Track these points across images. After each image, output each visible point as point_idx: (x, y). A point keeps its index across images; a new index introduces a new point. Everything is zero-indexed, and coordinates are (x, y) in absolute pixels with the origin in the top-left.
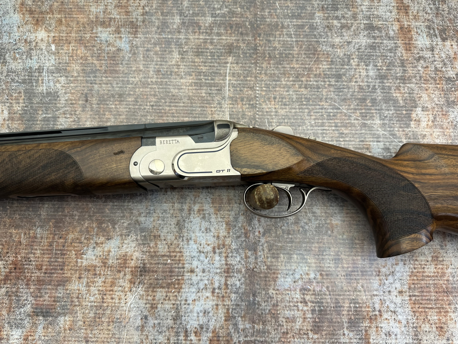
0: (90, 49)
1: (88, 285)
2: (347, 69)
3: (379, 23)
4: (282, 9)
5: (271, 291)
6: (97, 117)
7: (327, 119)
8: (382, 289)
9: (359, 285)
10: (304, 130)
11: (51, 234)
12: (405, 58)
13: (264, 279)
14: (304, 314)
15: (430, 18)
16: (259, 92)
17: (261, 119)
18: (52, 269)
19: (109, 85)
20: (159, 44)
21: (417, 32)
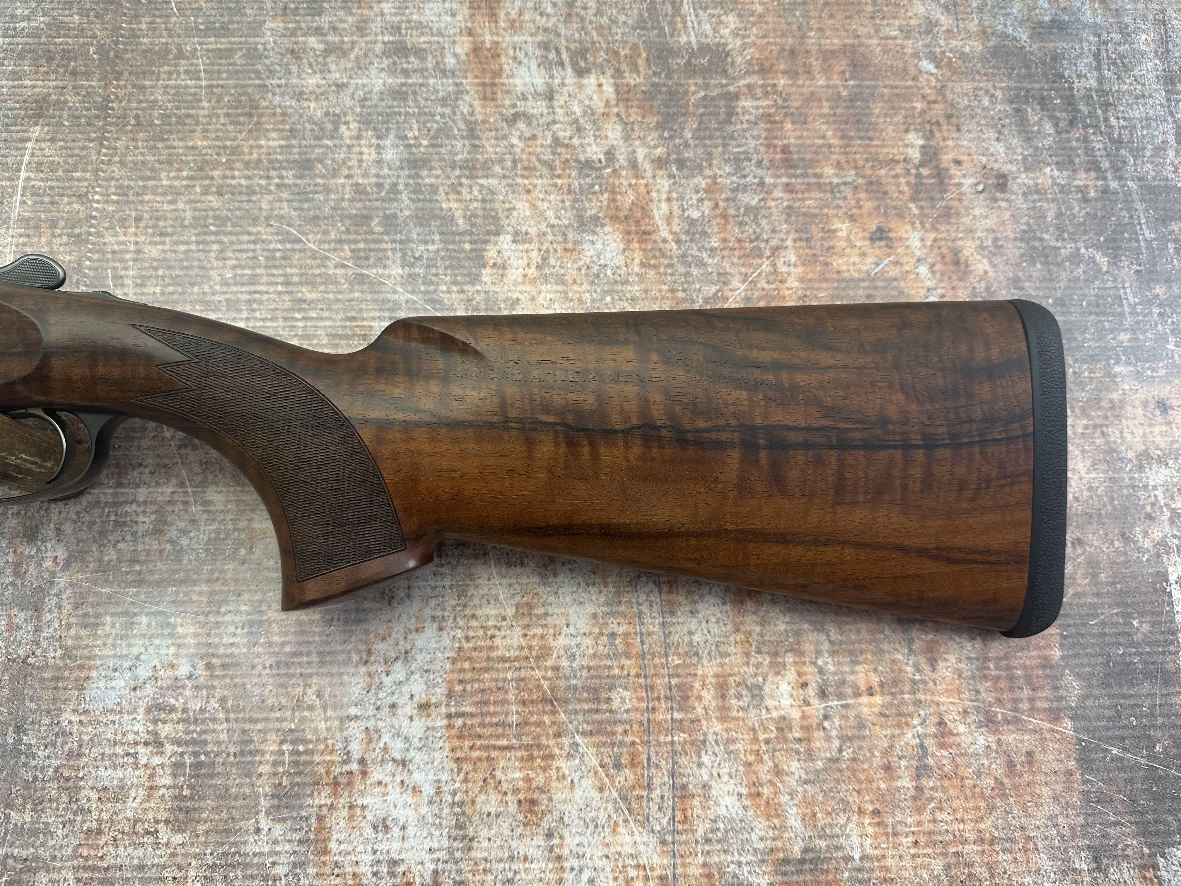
2: (328, 147)
3: (422, 39)
4: (185, 15)
5: (67, 716)
7: (267, 267)
8: (372, 701)
9: (309, 691)
10: (204, 293)
12: (480, 118)
13: (53, 684)
14: (151, 777)
15: (550, 24)
16: (100, 206)
17: (96, 269)
21: (515, 58)
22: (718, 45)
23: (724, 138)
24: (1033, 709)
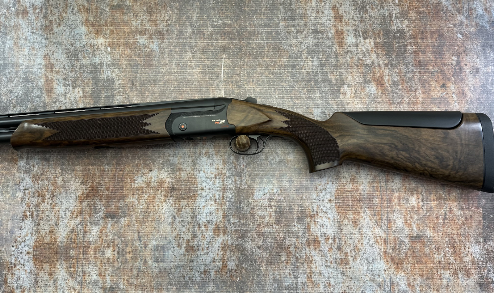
0: (133, 50)
1: (138, 199)
2: (299, 61)
3: (322, 28)
4: (258, 21)
5: (250, 200)
6: (140, 95)
7: (286, 94)
8: (318, 199)
9: (304, 196)
10: (271, 101)
11: (114, 168)
12: (338, 52)
13: (246, 193)
14: (270, 214)
15: (356, 24)
16: (243, 77)
17: (244, 94)
18: (115, 190)
19: (147, 74)
20: (178, 47)
21: (347, 34)
22: (402, 30)
23: (403, 58)
24: (473, 206)
